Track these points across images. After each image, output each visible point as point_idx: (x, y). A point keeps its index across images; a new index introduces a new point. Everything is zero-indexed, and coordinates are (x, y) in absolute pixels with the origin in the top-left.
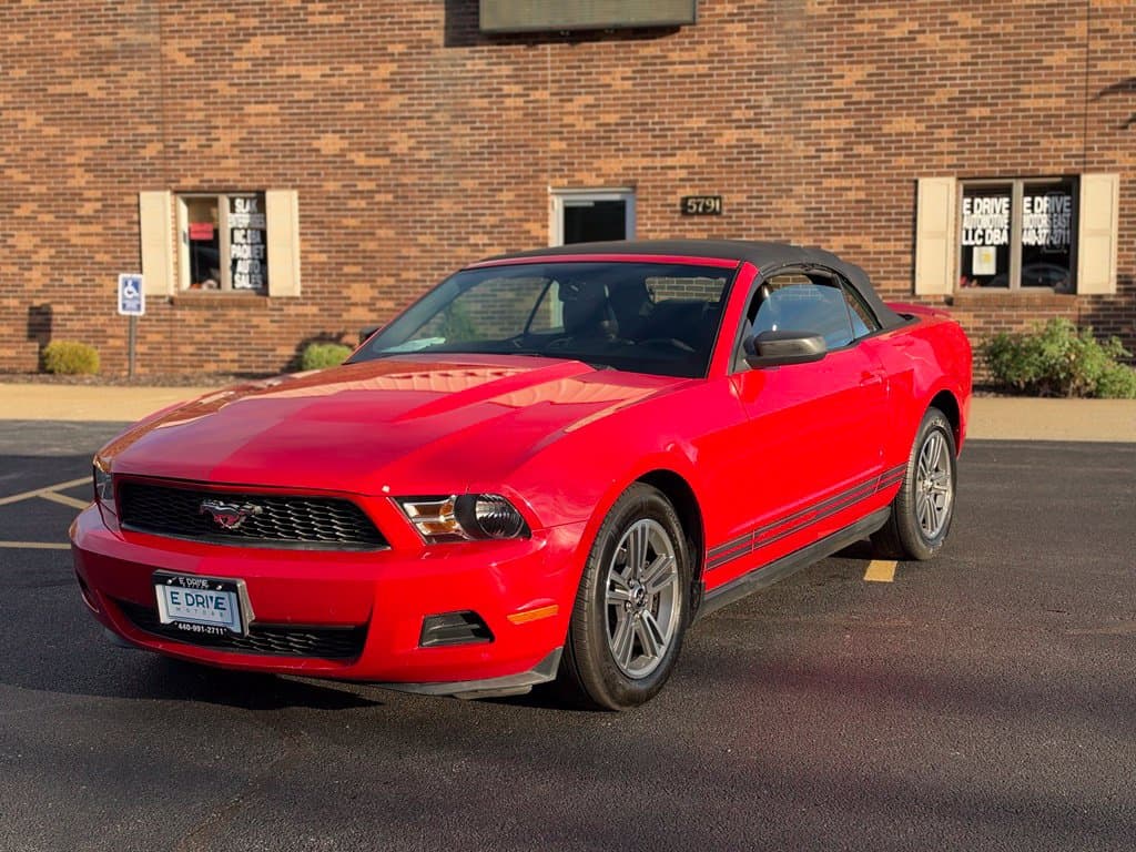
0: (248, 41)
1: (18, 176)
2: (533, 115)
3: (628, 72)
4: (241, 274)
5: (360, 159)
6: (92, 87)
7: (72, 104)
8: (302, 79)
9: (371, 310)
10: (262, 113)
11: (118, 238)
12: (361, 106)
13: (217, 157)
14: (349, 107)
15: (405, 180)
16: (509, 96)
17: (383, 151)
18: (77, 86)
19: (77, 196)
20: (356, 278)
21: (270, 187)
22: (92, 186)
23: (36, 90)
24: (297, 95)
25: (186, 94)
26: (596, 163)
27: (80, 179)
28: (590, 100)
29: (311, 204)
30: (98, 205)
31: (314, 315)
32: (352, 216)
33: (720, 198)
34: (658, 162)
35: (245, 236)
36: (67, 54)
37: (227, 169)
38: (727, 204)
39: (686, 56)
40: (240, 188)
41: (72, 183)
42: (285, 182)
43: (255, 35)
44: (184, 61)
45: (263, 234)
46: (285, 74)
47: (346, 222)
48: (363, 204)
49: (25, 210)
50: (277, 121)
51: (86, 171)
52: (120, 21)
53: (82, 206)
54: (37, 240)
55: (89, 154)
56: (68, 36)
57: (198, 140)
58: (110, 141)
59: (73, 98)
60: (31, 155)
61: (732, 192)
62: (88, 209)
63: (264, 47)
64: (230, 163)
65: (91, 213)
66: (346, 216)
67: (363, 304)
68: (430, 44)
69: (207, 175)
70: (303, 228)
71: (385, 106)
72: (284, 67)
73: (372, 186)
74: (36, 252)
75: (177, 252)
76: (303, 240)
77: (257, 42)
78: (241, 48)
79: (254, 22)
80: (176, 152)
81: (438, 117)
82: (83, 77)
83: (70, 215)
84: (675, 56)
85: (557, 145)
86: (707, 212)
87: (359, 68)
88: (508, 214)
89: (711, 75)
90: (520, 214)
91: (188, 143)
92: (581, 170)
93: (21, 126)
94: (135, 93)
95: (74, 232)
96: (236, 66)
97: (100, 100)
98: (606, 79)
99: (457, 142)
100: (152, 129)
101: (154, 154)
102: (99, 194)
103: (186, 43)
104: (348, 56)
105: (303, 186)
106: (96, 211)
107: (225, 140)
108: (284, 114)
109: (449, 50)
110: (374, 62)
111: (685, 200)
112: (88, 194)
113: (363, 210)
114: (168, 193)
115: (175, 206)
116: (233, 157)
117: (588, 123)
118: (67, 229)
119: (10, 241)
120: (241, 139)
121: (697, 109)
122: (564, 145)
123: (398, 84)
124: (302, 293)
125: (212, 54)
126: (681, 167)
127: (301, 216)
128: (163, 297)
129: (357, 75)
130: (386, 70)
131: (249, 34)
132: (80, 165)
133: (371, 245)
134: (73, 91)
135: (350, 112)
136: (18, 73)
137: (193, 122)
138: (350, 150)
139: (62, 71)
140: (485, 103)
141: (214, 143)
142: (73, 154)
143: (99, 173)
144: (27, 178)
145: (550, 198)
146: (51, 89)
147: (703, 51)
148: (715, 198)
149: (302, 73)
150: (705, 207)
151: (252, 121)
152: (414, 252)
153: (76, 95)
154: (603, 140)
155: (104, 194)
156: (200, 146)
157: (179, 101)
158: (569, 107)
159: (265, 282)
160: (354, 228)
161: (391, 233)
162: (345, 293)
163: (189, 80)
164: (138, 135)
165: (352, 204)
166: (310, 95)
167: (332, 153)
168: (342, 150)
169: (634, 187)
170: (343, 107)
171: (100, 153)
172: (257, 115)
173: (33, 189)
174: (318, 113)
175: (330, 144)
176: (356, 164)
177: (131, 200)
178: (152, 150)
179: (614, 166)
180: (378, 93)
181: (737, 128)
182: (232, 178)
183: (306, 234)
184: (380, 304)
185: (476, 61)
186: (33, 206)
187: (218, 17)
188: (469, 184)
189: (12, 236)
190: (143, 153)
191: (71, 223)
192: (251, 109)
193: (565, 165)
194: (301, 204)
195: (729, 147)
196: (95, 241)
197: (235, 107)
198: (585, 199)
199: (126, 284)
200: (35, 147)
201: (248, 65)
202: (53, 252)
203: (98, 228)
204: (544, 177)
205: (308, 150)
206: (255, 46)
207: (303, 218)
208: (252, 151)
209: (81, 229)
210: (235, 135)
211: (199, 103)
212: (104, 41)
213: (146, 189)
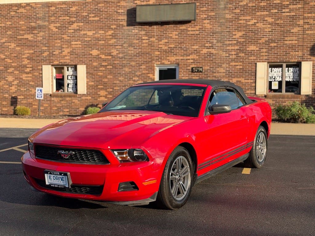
0: (73, 24)
1: (9, 61)
2: (151, 45)
3: (177, 33)
4: (70, 88)
5: (103, 57)
6: (30, 37)
7: (24, 41)
8: (87, 35)
9: (106, 98)
10: (76, 44)
11: (36, 78)
12: (103, 42)
13: (64, 56)
14: (100, 42)
15: (116, 62)
16: (144, 40)
17: (110, 54)
18: (26, 36)
19: (25, 66)
20: (102, 89)
21: (78, 64)
22: (29, 64)
23: (14, 37)
24: (86, 39)
25: (56, 39)
26: (168, 58)
27: (26, 62)
28: (166, 41)
29: (90, 69)
30: (31, 69)
31: (90, 99)
32: (101, 72)
33: (202, 68)
34: (185, 58)
35: (71, 78)
36: (23, 28)
37: (67, 59)
38: (204, 69)
39: (193, 29)
40: (70, 64)
41: (24, 63)
42: (82, 63)
43: (75, 23)
44: (55, 30)
45: (76, 77)
46: (83, 33)
47: (99, 74)
48: (104, 69)
49: (11, 70)
50: (80, 46)
51: (28, 60)
52: (38, 19)
53: (26, 69)
54: (14, 78)
55: (28, 55)
56: (23, 23)
57: (58, 51)
58: (34, 51)
59: (24, 39)
60: (13, 55)
61: (205, 66)
62: (28, 70)
63: (77, 26)
64: (67, 57)
65: (29, 71)
66: (99, 72)
67: (104, 96)
68: (123, 26)
69: (61, 61)
70: (87, 75)
71: (109, 42)
72: (83, 32)
73: (106, 64)
74: (13, 82)
75: (52, 82)
76: (87, 79)
78: (71, 26)
79: (74, 19)
80: (52, 55)
81: (125, 45)
82: (27, 34)
83: (23, 71)
84: (190, 29)
85: (157, 53)
86: (198, 71)
87: (103, 32)
88: (144, 72)
89: (200, 34)
90: (147, 72)
91: (56, 52)
92: (164, 60)
93: (10, 47)
94: (41, 38)
95: (24, 76)
96: (69, 31)
97: (32, 40)
98: (170, 35)
99: (130, 52)
100: (46, 48)
101: (47, 55)
102: (31, 66)
103: (56, 25)
104: (100, 29)
105: (88, 64)
106: (30, 71)
107: (66, 51)
108: (82, 44)
109: (128, 27)
110: (107, 30)
111: (192, 68)
112: (28, 66)
113: (104, 70)
114: (50, 66)
115: (52, 69)
116: (68, 56)
117: (166, 47)
118: (22, 75)
119: (6, 79)
120: (70, 51)
121: (196, 43)
122: (159, 53)
123: (114, 36)
124: (87, 93)
125: (63, 28)
126: (191, 59)
127: (87, 72)
128: (48, 94)
129: (103, 34)
130: (110, 32)
131: (73, 23)
132: (26, 58)
133: (106, 80)
134: (24, 38)
135: (101, 44)
136: (9, 33)
137: (57, 46)
138: (101, 54)
139: (21, 32)
140: (137, 41)
141: (63, 52)
142: (24, 55)
143: (31, 60)
144: (11, 61)
145: (155, 67)
146: (18, 37)
147: (197, 28)
148: (201, 68)
149: (87, 33)
150: (198, 70)
151: (74, 46)
152: (118, 82)
153: (25, 39)
154: (170, 51)
155: (32, 66)
156: (59, 53)
157: (53, 41)
158: (160, 43)
159: (77, 90)
160: (101, 75)
161: (111, 77)
162: (99, 93)
163: (56, 35)
164: (42, 50)
165: (101, 69)
166: (90, 39)
167: (96, 55)
168: (98, 54)
169: (179, 65)
170: (98, 42)
171: (32, 55)
172: (75, 44)
173: (13, 64)
174: (91, 44)
175: (95, 52)
176: (102, 58)
177: (40, 67)
178: (45, 54)
179: (173, 59)
180: (108, 39)
181: (207, 48)
182: (68, 62)
183: (88, 77)
184: (108, 96)
185: (135, 30)
186: (13, 69)
187: (65, 18)
188: (133, 63)
189: (7, 77)
190: (43, 55)
191: (23, 74)
192: (73, 43)
193: (159, 58)
194: (86, 69)
195: (204, 54)
196: (30, 79)
197: (69, 42)
198: (165, 68)
199: (38, 91)
200: (14, 53)
201: (73, 31)
202: (18, 81)
203: (30, 75)
204: (154, 62)
205: (89, 54)
206: (75, 26)
207: (87, 73)
208: (73, 54)
209: (26, 75)
210: (69, 50)
211: (59, 41)
212: (33, 24)
213: (44, 64)
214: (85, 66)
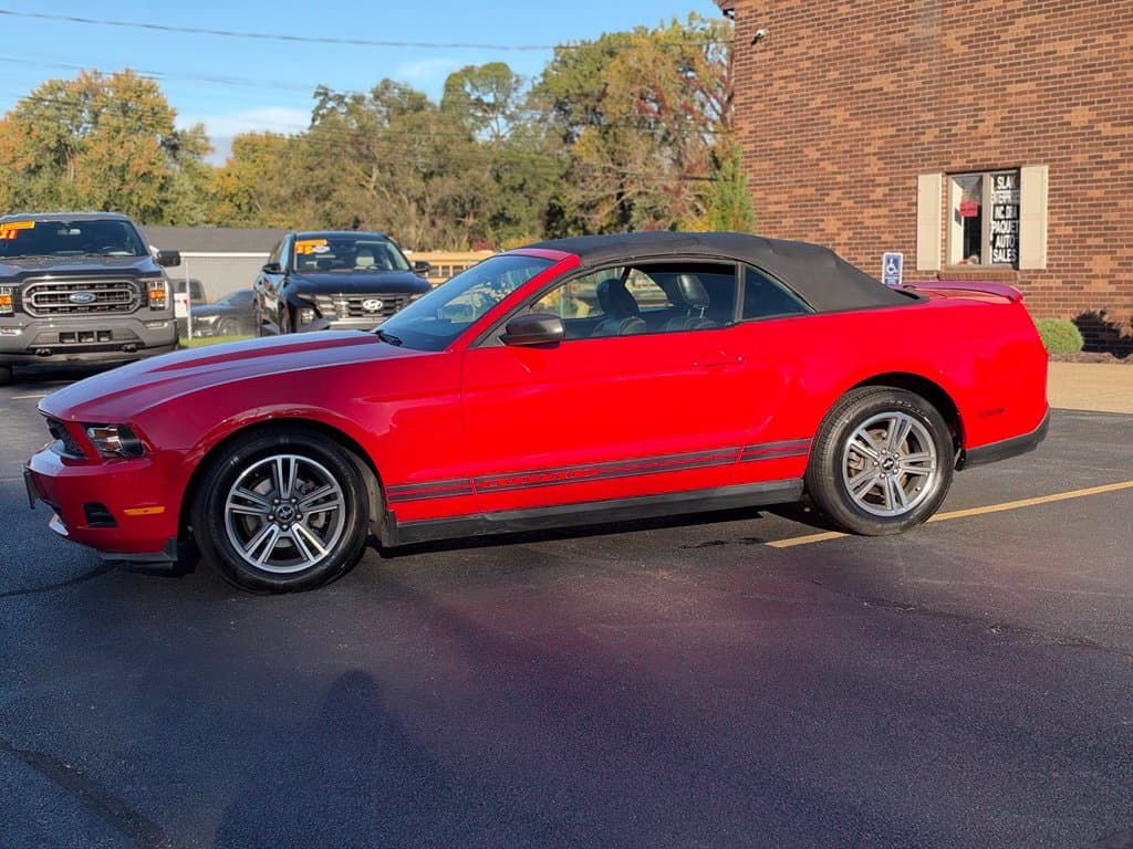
0: (1013, 23)
1: (829, 167)
4: (999, 249)
5: (1106, 129)
6: (885, 82)
7: (871, 98)
8: (1058, 54)
9: (1110, 283)
10: (1022, 92)
11: (900, 219)
12: (1109, 76)
13: (982, 138)
14: (1099, 77)
17: (1129, 119)
18: (876, 82)
19: (871, 183)
20: (1098, 251)
21: (1025, 162)
22: (883, 172)
23: (845, 89)
24: (1054, 71)
25: (960, 80)
27: (874, 166)
29: (1061, 177)
30: (886, 190)
31: (1058, 288)
32: (1097, 188)
35: (1004, 212)
36: (870, 54)
37: (989, 149)
40: (999, 166)
41: (868, 170)
42: (1038, 157)
43: (1019, 16)
44: (959, 49)
45: (1018, 207)
46: (1042, 51)
47: (1091, 193)
48: (1107, 174)
49: (835, 195)
50: (1034, 98)
51: (879, 159)
52: (911, 17)
53: (873, 191)
54: (840, 224)
55: (881, 143)
56: (871, 36)
57: (967, 123)
58: (898, 130)
59: (872, 93)
60: (839, 148)
62: (878, 193)
63: (1026, 27)
64: (993, 142)
65: (881, 197)
66: (1091, 188)
67: (1103, 277)
69: (973, 155)
70: (1052, 202)
71: (1129, 75)
72: (1043, 45)
73: (1116, 155)
74: (839, 235)
75: (946, 229)
76: (1052, 214)
77: (1021, 22)
78: (1006, 30)
79: (1019, 4)
80: (948, 136)
82: (880, 73)
83: (865, 199)
87: (1110, 38)
91: (959, 126)
93: (833, 123)
94: (919, 83)
95: (867, 216)
96: (1002, 48)
97: (893, 92)
100: (930, 116)
101: (932, 139)
102: (886, 179)
103: (962, 32)
104: (1100, 27)
105: (1055, 160)
106: (885, 195)
107: (990, 119)
108: (1040, 90)
110: (1123, 30)
112: (879, 180)
113: (1107, 180)
114: (940, 175)
115: (946, 187)
116: (996, 137)
118: (862, 213)
119: (822, 225)
120: (1003, 119)
124: (1048, 265)
125: (981, 41)
127: (1050, 190)
128: (932, 272)
129: (1107, 45)
131: (1014, 16)
132: (874, 154)
133: (1113, 216)
134: (873, 87)
135: (1100, 83)
136: (833, 75)
137: (964, 106)
138: (1099, 121)
139: (865, 70)
141: (980, 124)
142: (869, 145)
143: (888, 161)
144: (835, 168)
146: (857, 87)
149: (1058, 49)
151: (1012, 100)
153: (874, 90)
155: (891, 179)
156: (968, 128)
157: (954, 87)
159: (1017, 261)
160: (1097, 199)
162: (1087, 265)
163: (963, 66)
164: (920, 122)
165: (1097, 175)
166: (1064, 70)
167: (1083, 124)
168: (1090, 121)
170: (1093, 78)
171: (890, 142)
172: (1017, 94)
173: (840, 178)
174: (1070, 87)
175: (1080, 116)
176: (1103, 134)
177: (910, 183)
178: (930, 135)
180: (1126, 61)
182: (994, 157)
183: (1054, 207)
184: (1120, 276)
186: (838, 194)
189: (823, 220)
190: (923, 139)
191: (865, 207)
192: (1011, 88)
194: (1051, 178)
196: (882, 222)
197: (999, 87)
199: (888, 262)
200: (842, 140)
201: (1011, 47)
202: (851, 233)
203: (883, 211)
205: (1060, 124)
206: (1019, 29)
207: (1054, 192)
208: (1011, 130)
209: (872, 212)
210: (998, 115)
211: (969, 88)
212: (898, 38)
213: (924, 172)
214: (1046, 168)
